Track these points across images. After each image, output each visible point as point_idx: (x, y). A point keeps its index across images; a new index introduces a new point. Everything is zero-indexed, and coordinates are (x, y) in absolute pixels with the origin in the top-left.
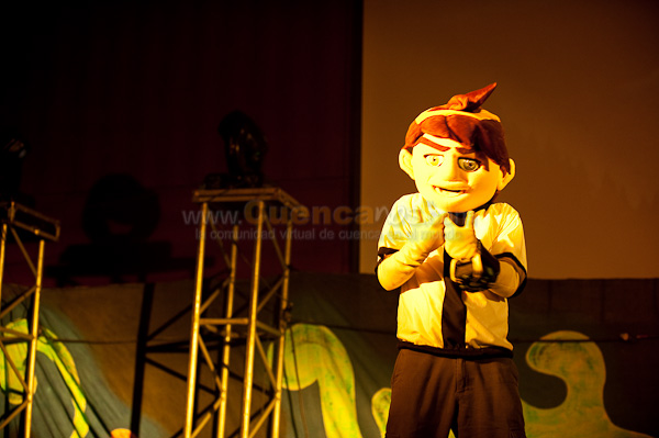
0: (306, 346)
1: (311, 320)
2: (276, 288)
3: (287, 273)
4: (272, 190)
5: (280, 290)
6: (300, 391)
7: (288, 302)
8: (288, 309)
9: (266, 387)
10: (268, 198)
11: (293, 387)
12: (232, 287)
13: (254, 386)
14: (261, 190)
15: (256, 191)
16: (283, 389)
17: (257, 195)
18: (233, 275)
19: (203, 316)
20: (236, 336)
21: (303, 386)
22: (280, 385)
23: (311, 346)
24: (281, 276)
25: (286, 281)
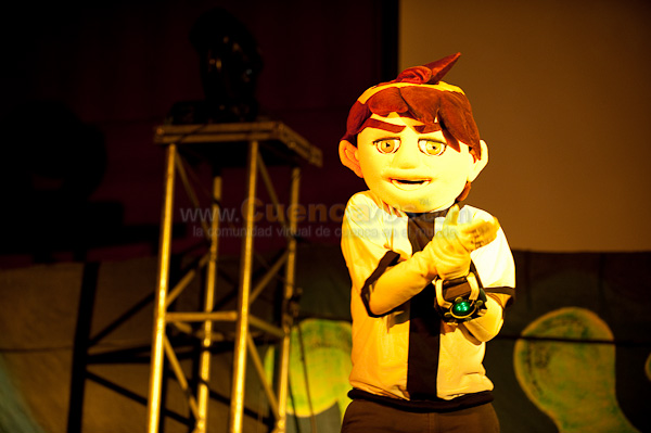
0: (320, 351)
1: (328, 314)
2: (276, 268)
3: (292, 245)
4: (270, 125)
5: (283, 271)
6: (312, 419)
7: (296, 286)
8: (295, 298)
9: (263, 412)
10: (265, 136)
11: (303, 412)
12: (212, 267)
13: (247, 412)
14: (254, 126)
15: (246, 127)
16: (288, 415)
17: (248, 132)
18: (214, 249)
19: (171, 309)
20: (220, 337)
21: (318, 410)
22: (283, 409)
23: (328, 351)
24: (284, 250)
25: (291, 258)
